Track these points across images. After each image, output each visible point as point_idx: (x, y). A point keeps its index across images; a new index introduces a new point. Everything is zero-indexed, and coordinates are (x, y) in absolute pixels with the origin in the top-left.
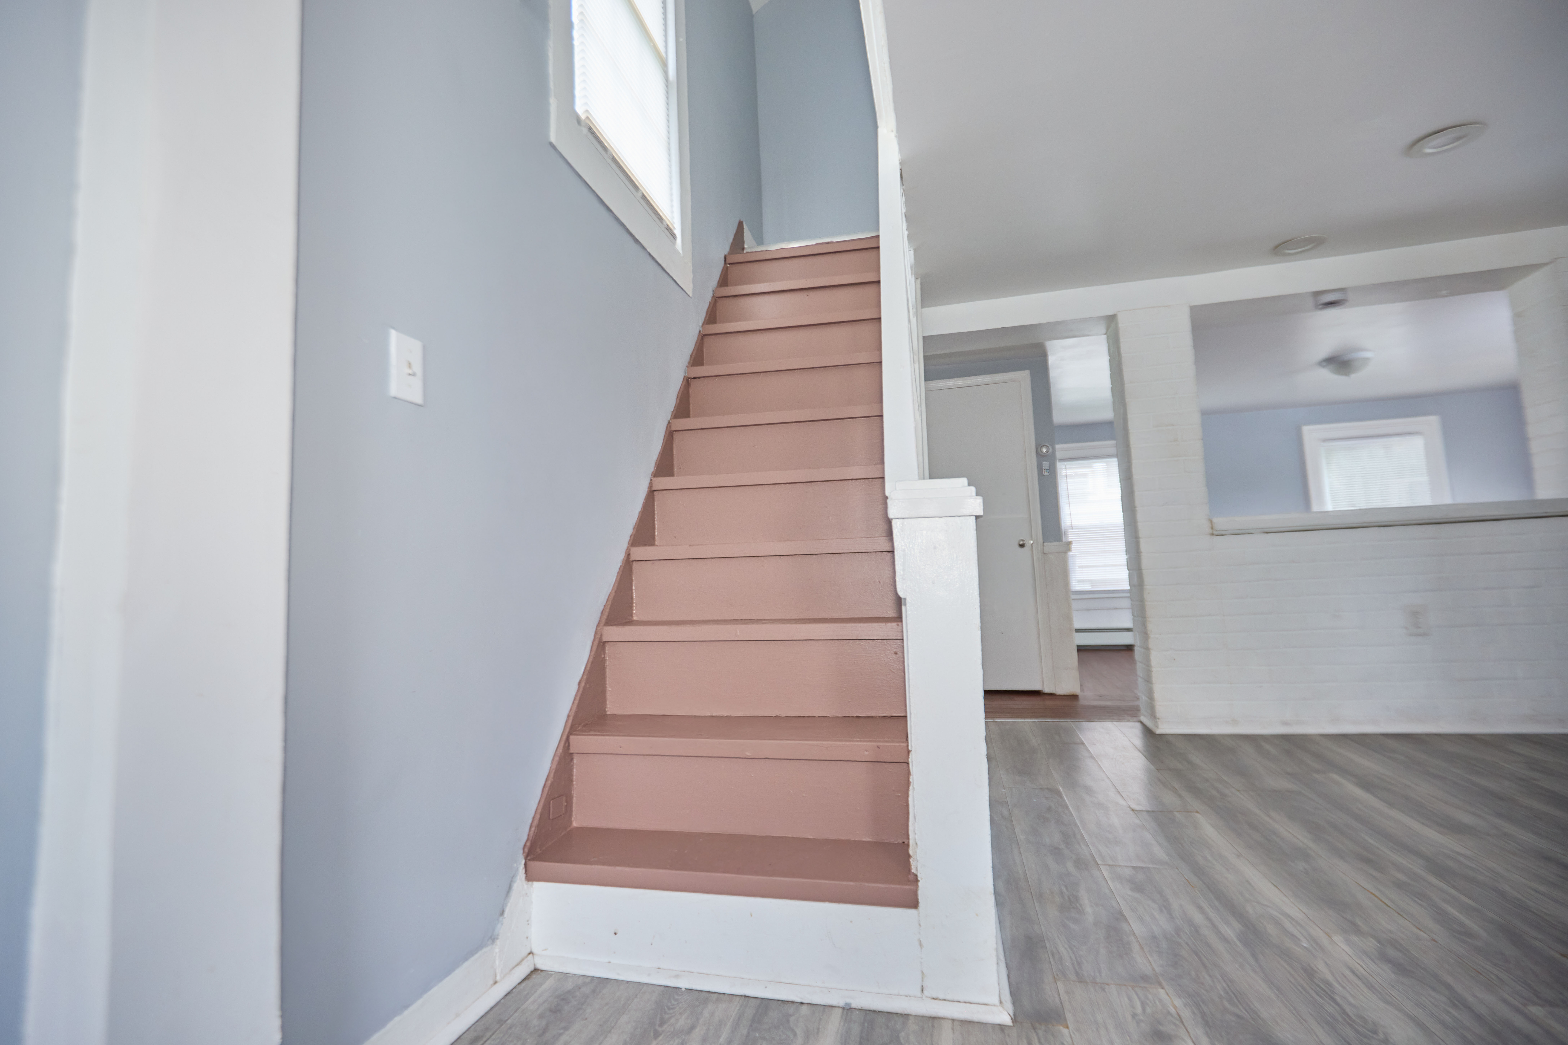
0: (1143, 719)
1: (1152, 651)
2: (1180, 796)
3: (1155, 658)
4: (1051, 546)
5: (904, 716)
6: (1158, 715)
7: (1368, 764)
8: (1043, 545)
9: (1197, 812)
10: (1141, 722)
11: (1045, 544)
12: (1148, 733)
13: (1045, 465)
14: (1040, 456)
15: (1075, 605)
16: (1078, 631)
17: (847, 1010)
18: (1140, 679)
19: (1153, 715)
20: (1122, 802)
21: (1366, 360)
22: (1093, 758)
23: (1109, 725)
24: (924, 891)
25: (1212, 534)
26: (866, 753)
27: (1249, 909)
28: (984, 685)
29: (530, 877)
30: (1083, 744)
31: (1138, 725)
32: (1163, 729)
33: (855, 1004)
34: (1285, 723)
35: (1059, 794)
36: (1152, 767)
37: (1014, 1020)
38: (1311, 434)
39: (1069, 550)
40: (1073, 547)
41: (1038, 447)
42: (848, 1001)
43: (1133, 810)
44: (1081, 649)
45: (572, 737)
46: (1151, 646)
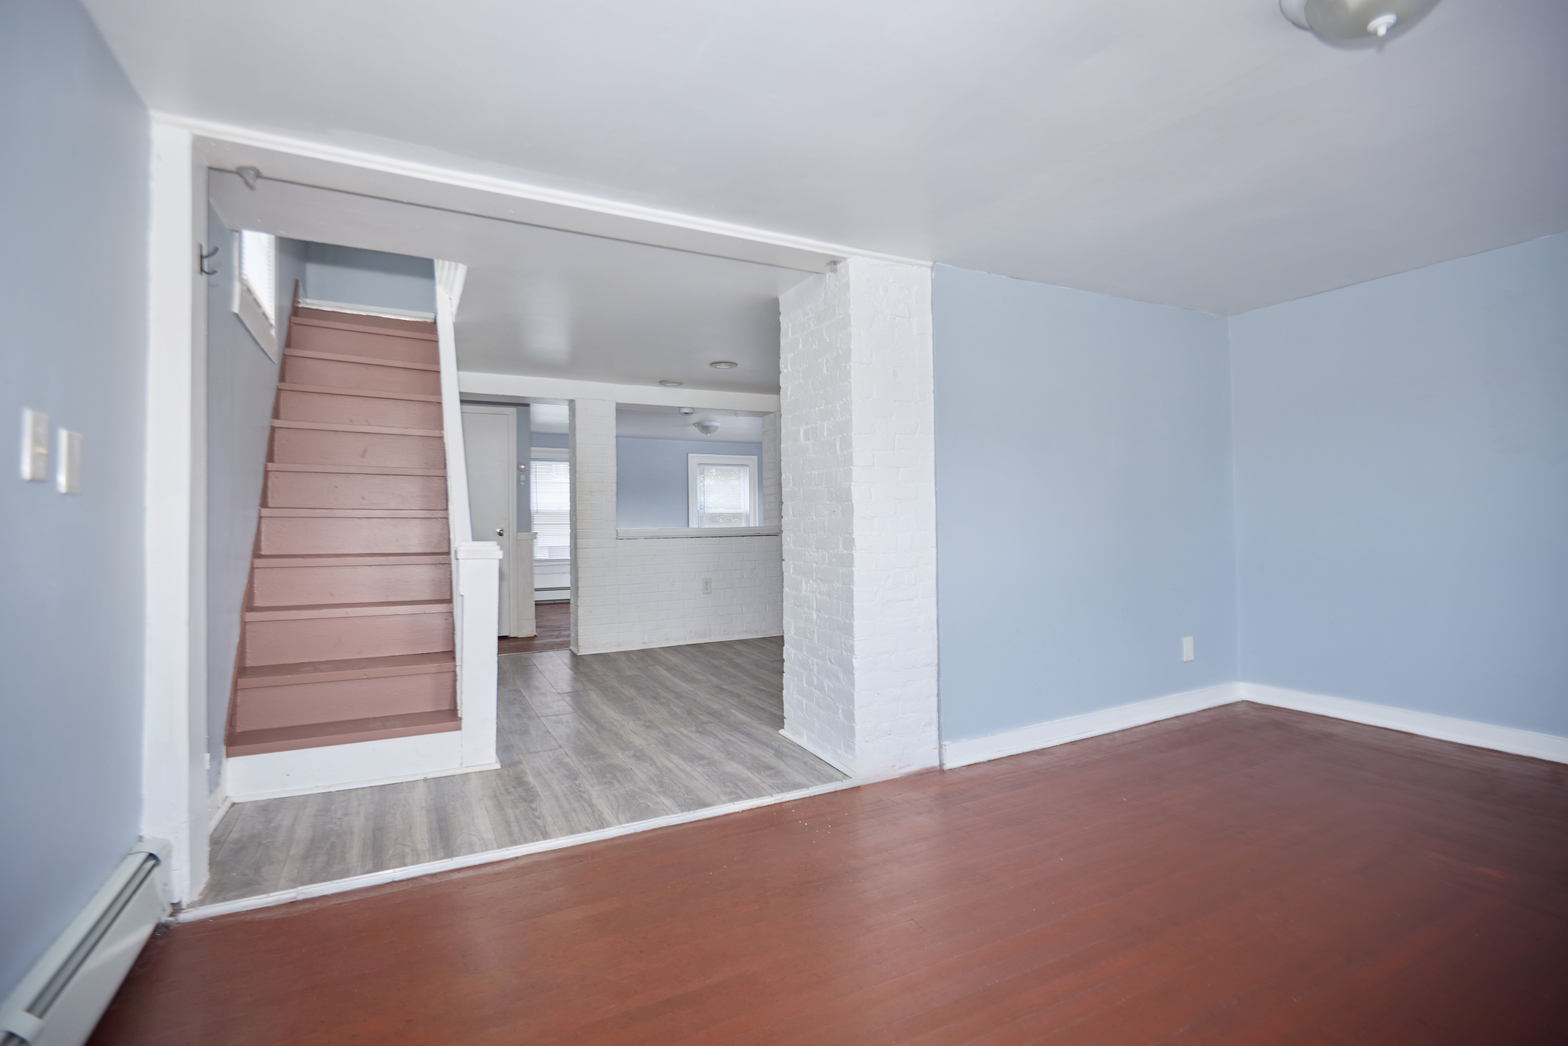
0: (571, 647)
1: (579, 607)
2: (584, 684)
3: (581, 611)
4: (523, 535)
5: (452, 651)
6: (579, 645)
7: (674, 659)
8: (517, 535)
9: (590, 690)
10: (570, 650)
11: (519, 533)
12: (574, 655)
13: (523, 477)
14: (519, 469)
15: (536, 570)
16: (537, 590)
17: (425, 780)
18: (572, 624)
19: (577, 645)
20: (554, 691)
21: (717, 427)
22: (541, 672)
23: (551, 653)
24: (464, 724)
25: (617, 539)
26: (434, 669)
27: (602, 721)
28: (498, 633)
29: (229, 755)
30: (535, 665)
31: (568, 652)
32: (582, 652)
33: (429, 777)
34: (644, 643)
35: (520, 692)
36: (573, 673)
37: (502, 766)
38: (694, 459)
39: (535, 538)
40: (538, 536)
41: (519, 464)
42: (426, 776)
43: (559, 693)
44: (538, 604)
45: (239, 680)
46: (579, 604)
